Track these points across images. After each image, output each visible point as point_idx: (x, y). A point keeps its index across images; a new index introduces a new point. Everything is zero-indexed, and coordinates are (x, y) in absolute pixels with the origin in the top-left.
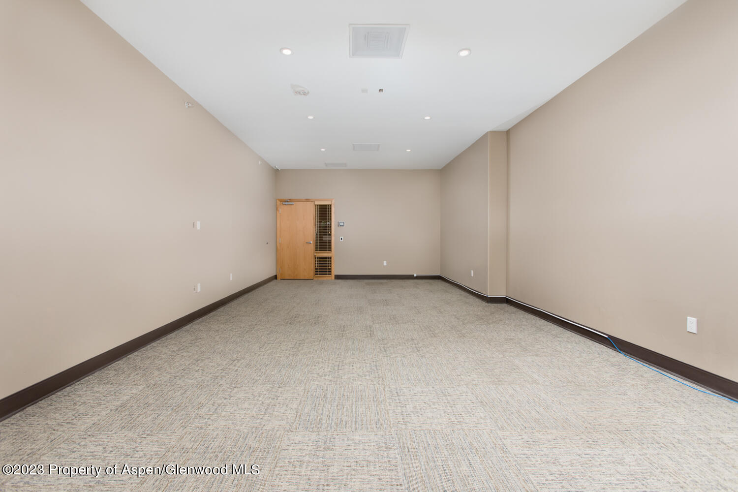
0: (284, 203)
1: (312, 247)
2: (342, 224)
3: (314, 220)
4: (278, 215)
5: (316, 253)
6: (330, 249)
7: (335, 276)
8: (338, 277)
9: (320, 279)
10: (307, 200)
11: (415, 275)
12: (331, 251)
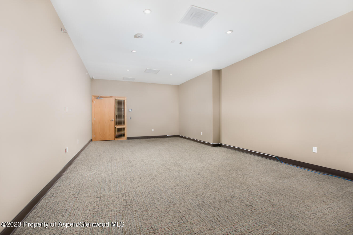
0: (97, 98)
1: (114, 122)
2: (130, 110)
3: (115, 108)
4: (93, 104)
5: (116, 126)
6: (124, 124)
7: (127, 137)
8: (128, 138)
9: (118, 140)
10: (111, 97)
11: (167, 136)
12: (125, 124)
